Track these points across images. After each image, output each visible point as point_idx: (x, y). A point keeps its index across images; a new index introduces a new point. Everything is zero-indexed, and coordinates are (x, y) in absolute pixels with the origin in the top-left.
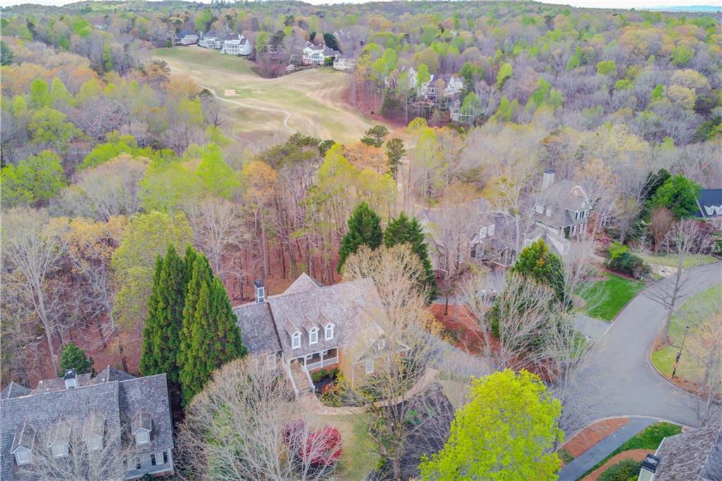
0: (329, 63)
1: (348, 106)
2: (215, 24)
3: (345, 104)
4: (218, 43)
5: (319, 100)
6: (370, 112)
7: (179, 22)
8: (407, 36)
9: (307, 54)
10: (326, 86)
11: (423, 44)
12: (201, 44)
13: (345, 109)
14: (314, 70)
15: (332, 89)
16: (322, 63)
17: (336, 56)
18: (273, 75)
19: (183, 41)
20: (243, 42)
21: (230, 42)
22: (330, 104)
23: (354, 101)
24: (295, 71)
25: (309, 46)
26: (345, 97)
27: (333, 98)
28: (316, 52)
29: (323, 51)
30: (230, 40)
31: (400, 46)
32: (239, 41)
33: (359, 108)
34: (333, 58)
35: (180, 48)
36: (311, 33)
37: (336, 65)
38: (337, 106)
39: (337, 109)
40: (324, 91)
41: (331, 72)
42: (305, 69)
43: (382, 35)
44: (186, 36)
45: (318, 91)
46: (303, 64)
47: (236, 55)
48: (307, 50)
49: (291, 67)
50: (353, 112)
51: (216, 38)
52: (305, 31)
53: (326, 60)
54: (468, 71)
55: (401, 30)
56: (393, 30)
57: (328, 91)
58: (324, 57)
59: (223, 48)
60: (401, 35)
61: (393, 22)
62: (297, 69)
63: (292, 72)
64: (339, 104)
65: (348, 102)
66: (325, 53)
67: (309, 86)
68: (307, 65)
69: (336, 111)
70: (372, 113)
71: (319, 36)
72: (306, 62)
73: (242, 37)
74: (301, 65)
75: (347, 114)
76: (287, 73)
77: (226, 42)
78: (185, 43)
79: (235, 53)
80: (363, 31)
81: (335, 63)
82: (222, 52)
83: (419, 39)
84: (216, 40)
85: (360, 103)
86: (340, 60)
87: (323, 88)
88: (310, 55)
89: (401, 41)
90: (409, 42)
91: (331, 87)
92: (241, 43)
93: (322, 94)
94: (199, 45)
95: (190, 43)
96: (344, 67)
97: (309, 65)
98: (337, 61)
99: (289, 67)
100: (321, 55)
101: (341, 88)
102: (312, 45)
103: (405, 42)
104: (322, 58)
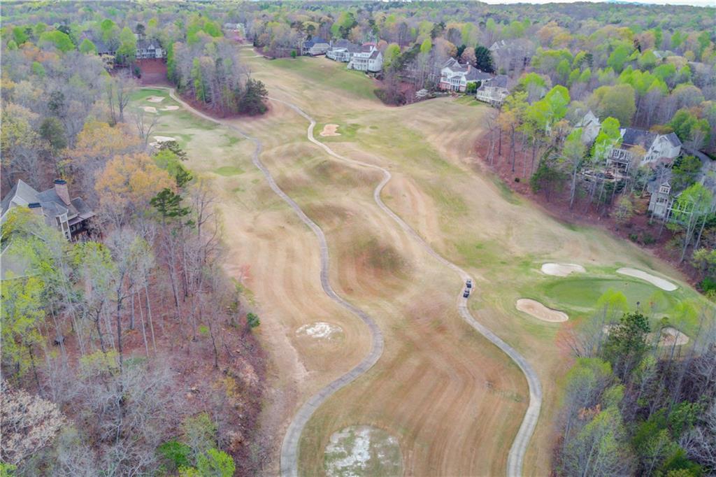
0: (472, 91)
1: (482, 165)
2: (354, 31)
3: (478, 161)
4: (347, 54)
5: (442, 150)
6: (514, 177)
7: (311, 27)
8: (589, 57)
9: (445, 76)
10: (459, 126)
11: (611, 70)
12: (329, 55)
13: (477, 169)
14: (450, 99)
15: (465, 133)
16: (463, 89)
17: (483, 81)
18: (400, 101)
19: (312, 51)
20: (374, 55)
21: (359, 55)
22: (455, 159)
23: (491, 157)
24: (428, 98)
25: (451, 65)
26: (481, 149)
27: (462, 149)
28: (457, 74)
29: (466, 73)
30: (360, 52)
31: (577, 70)
32: (370, 54)
33: (498, 169)
34: (478, 84)
35: (306, 59)
36: (460, 46)
37: (480, 94)
38: (464, 163)
39: (464, 169)
40: (453, 135)
41: (472, 104)
42: (440, 96)
43: (552, 55)
44: (316, 44)
45: (445, 134)
46: (439, 90)
47: (363, 71)
48: (446, 70)
49: (422, 93)
50: (489, 175)
51: (346, 49)
52: (452, 44)
53: (469, 86)
54: (685, 124)
55: (582, 45)
56: (570, 46)
57: (457, 136)
58: (467, 82)
59: (351, 62)
60: (582, 54)
61: (572, 33)
62: (430, 95)
63: (423, 99)
64: (468, 160)
65: (482, 157)
66: (468, 78)
67: (435, 125)
68: (443, 91)
69: (460, 171)
70: (517, 180)
71: (470, 52)
72: (443, 87)
73: (375, 49)
74: (436, 90)
75: (478, 180)
76: (417, 100)
77: (355, 54)
78: (314, 54)
79: (363, 69)
80: (529, 46)
81: (479, 92)
82: (349, 66)
83: (605, 61)
84: (346, 51)
85: (502, 159)
86: (486, 87)
87: (453, 130)
88: (449, 77)
89: (580, 63)
90: (591, 65)
91: (465, 129)
92: (371, 57)
93: (448, 141)
94: (327, 57)
95: (320, 52)
96: (491, 98)
97: (446, 90)
98: (483, 89)
99: (419, 92)
100: (464, 79)
101: (477, 133)
102: (457, 64)
103: (585, 65)
104: (464, 83)
